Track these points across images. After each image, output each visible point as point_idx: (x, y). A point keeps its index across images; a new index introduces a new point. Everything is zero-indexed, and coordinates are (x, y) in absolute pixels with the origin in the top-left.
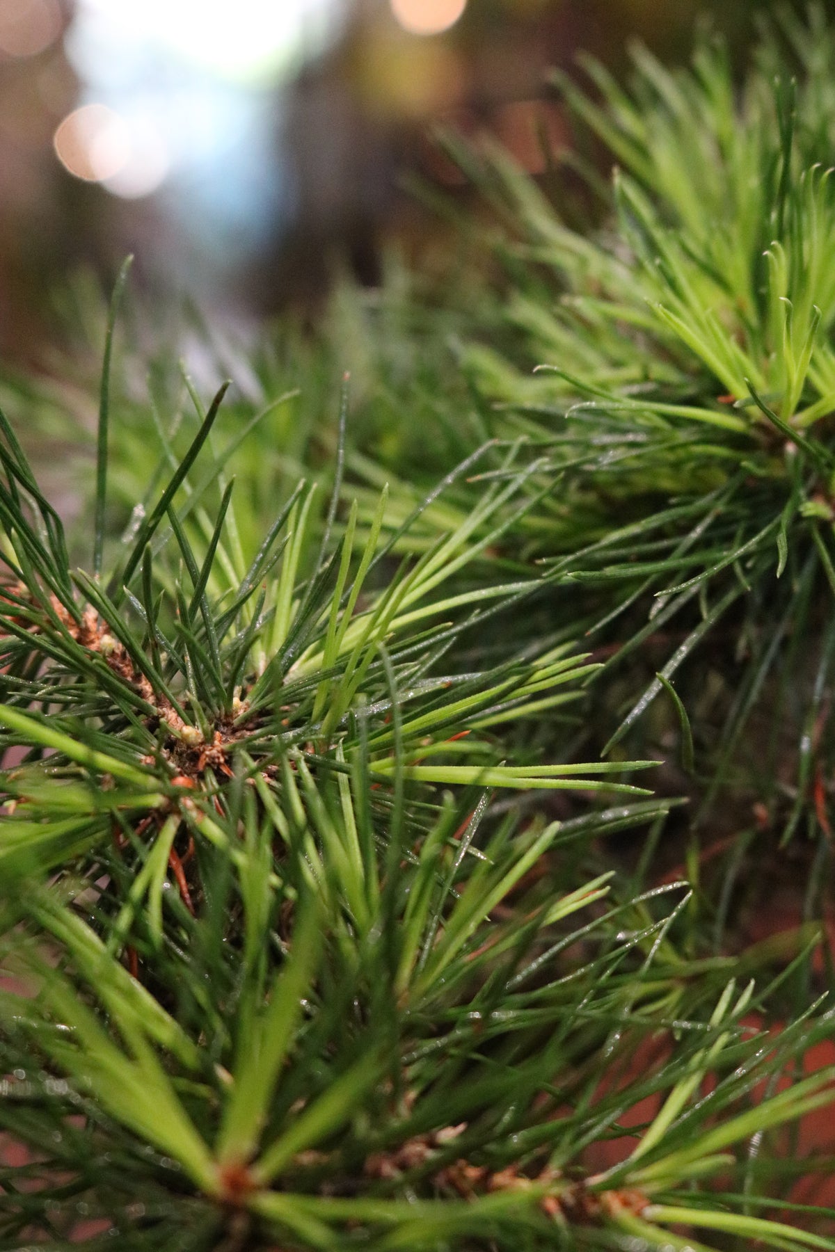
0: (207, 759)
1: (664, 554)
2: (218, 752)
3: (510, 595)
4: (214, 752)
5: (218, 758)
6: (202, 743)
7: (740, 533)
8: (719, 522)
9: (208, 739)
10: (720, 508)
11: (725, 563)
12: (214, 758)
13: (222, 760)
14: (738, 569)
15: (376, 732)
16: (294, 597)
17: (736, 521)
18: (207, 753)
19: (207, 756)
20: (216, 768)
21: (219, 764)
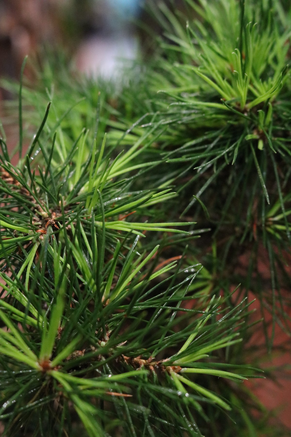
0: (49, 223)
1: (203, 150)
2: (53, 220)
3: (151, 166)
4: (52, 221)
5: (53, 222)
6: (48, 217)
7: (228, 143)
8: (222, 140)
9: (50, 216)
10: (221, 136)
11: (222, 154)
12: (51, 223)
13: (54, 223)
14: (226, 157)
15: (108, 211)
16: (82, 167)
17: (227, 139)
18: (49, 221)
19: (49, 222)
20: (52, 225)
21: (53, 224)
